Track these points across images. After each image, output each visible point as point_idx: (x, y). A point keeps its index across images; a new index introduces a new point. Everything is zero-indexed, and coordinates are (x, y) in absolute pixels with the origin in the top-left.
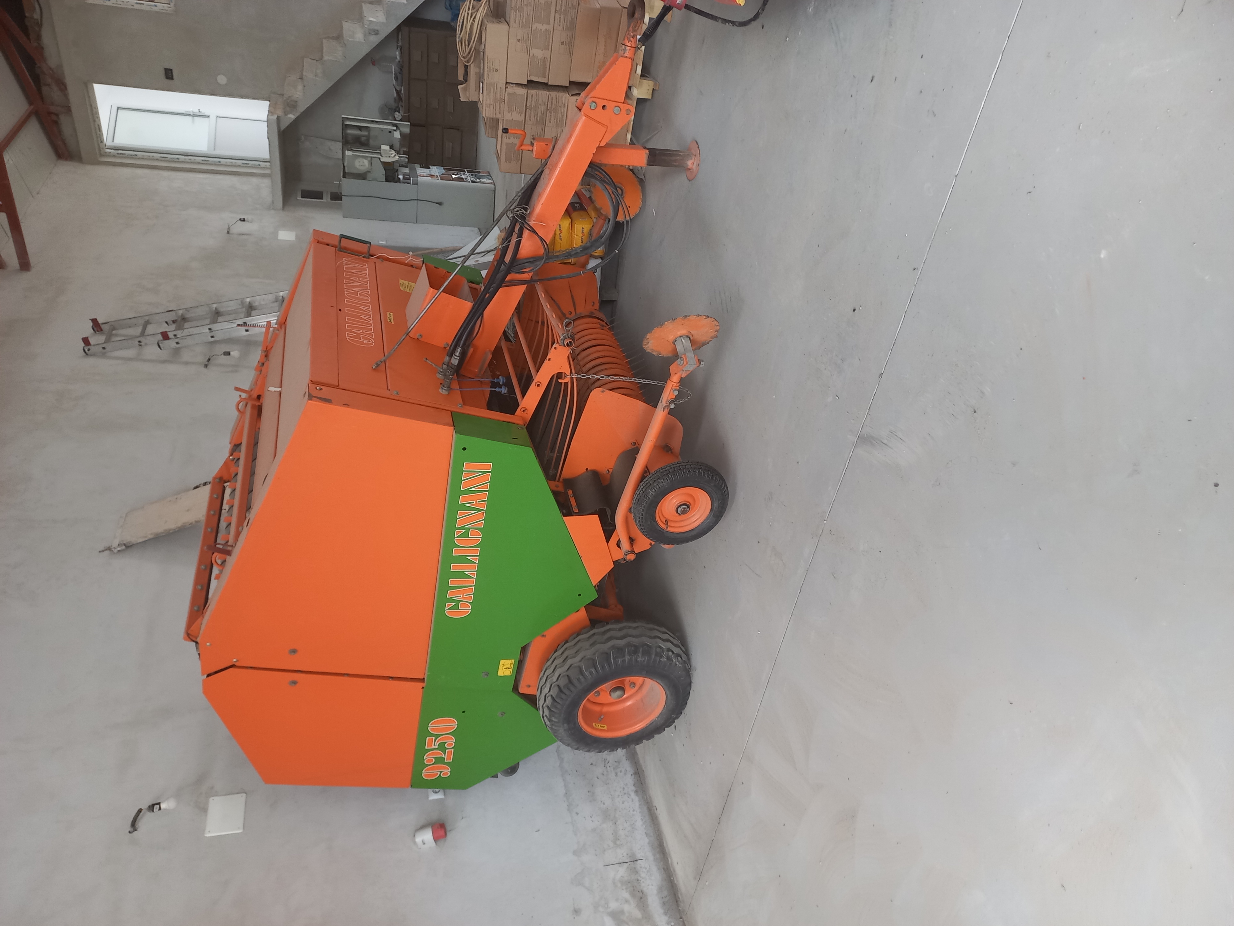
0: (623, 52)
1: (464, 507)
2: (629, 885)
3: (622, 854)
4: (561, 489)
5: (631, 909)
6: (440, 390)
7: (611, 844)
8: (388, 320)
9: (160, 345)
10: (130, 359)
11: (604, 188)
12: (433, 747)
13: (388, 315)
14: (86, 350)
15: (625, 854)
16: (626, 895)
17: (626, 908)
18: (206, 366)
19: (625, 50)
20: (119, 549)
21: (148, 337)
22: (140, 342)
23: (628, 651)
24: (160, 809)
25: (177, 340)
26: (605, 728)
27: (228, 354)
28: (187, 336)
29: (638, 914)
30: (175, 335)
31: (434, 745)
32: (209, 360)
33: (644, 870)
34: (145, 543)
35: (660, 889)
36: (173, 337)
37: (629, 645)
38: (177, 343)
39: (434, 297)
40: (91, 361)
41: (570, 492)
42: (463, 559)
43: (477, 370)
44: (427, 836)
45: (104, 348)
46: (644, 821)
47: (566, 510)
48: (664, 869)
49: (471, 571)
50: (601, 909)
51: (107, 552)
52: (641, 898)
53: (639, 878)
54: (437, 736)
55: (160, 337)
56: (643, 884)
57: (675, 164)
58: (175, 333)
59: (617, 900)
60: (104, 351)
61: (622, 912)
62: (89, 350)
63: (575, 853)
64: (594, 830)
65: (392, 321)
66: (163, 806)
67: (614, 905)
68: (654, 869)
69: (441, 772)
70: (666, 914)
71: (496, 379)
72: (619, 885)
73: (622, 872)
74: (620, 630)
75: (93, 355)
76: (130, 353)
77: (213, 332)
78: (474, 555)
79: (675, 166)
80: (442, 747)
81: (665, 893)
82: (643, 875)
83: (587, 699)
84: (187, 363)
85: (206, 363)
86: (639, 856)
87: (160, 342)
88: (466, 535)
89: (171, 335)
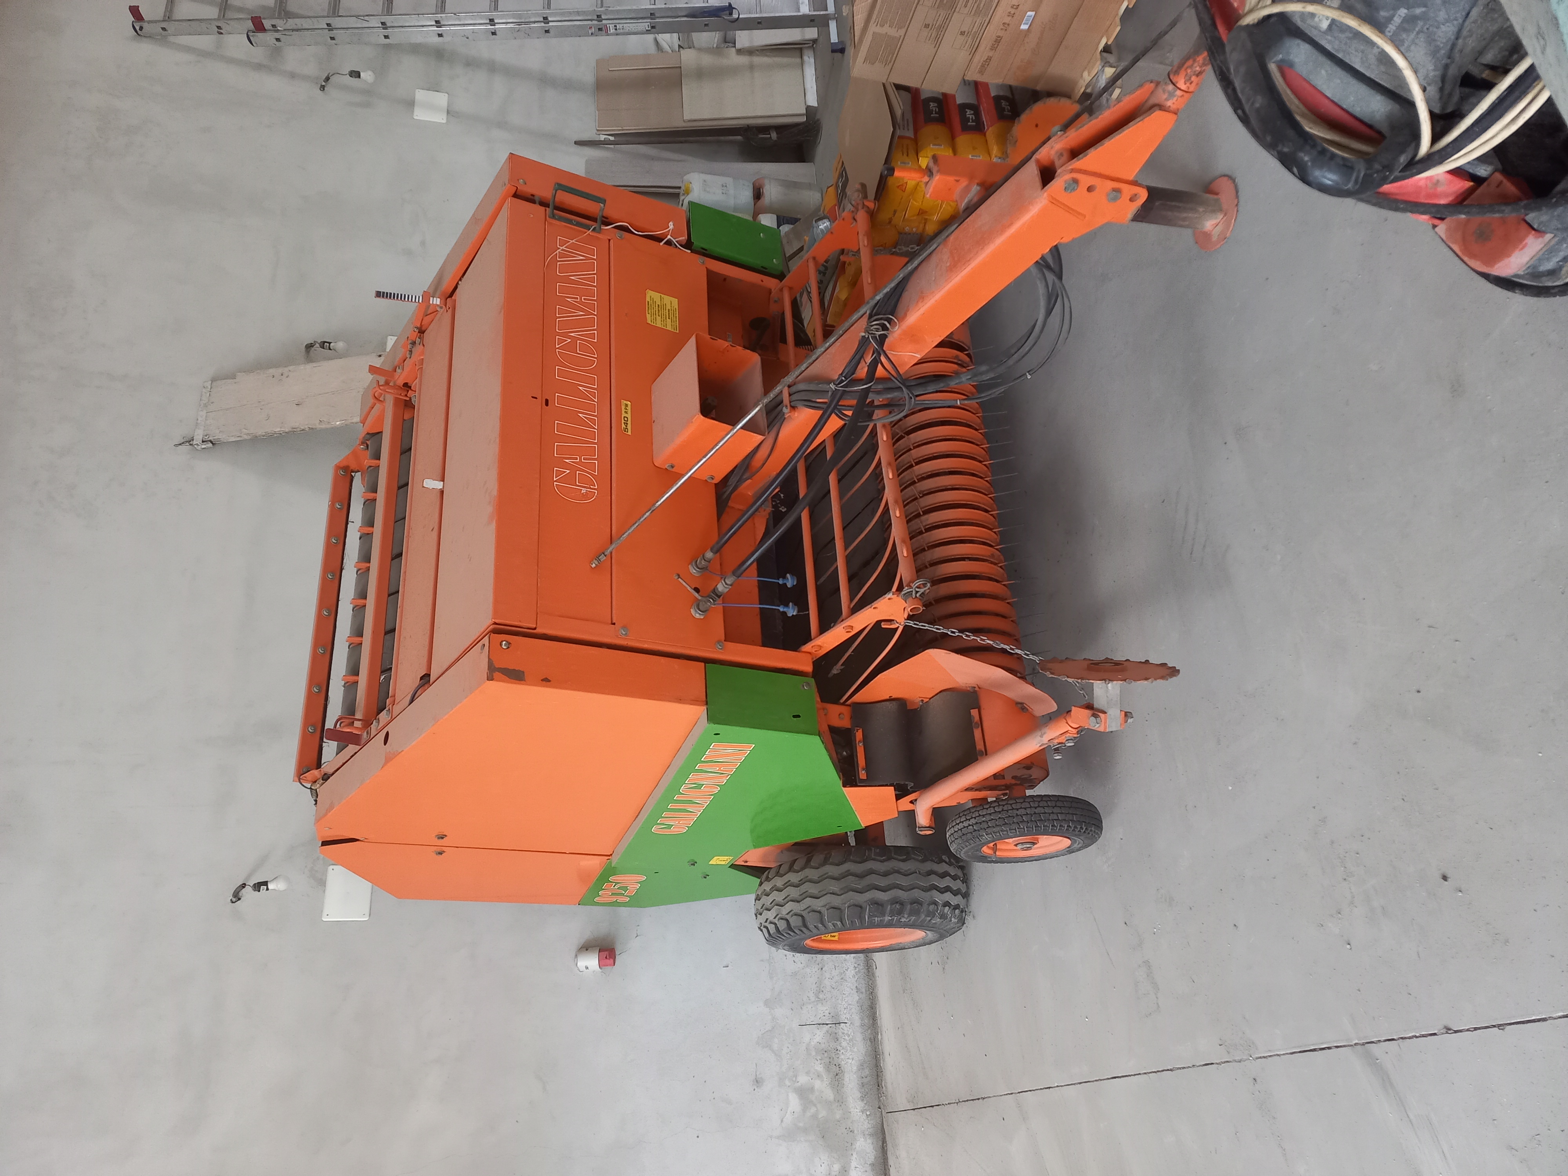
2: (826, 1055)
3: (823, 1011)
4: (845, 722)
5: (823, 1086)
6: (693, 611)
7: (813, 999)
8: (623, 426)
9: (251, 38)
13: (623, 407)
14: (138, 28)
15: (827, 1012)
16: (820, 1068)
17: (818, 1084)
18: (323, 88)
19: (1171, 95)
20: (203, 447)
21: (232, 23)
22: (219, 27)
24: (267, 889)
25: (277, 35)
26: (836, 938)
27: (356, 74)
28: (293, 30)
29: (829, 1094)
30: (273, 26)
32: (327, 79)
33: (846, 1037)
34: (238, 444)
35: (861, 1066)
36: (271, 28)
38: (278, 40)
40: (145, 49)
41: (859, 735)
42: (689, 802)
44: (590, 962)
45: (164, 29)
46: (857, 970)
48: (870, 1039)
49: (696, 809)
50: (787, 1083)
51: (185, 448)
52: (836, 1075)
53: (839, 1048)
55: (250, 25)
56: (842, 1057)
57: (1182, 223)
58: (274, 22)
59: (808, 1073)
60: (164, 33)
61: (812, 1089)
62: (141, 28)
63: (767, 1003)
64: (795, 974)
65: (629, 427)
66: (270, 886)
67: (803, 1079)
68: (859, 1037)
70: (862, 1099)
71: (781, 579)
72: (814, 1053)
73: (819, 1036)
75: (150, 37)
76: (205, 43)
77: (335, 31)
78: (704, 801)
79: (1181, 226)
81: (867, 1072)
82: (844, 1044)
84: (293, 76)
85: (323, 83)
86: (843, 1018)
87: (250, 34)
88: (697, 788)
89: (267, 24)
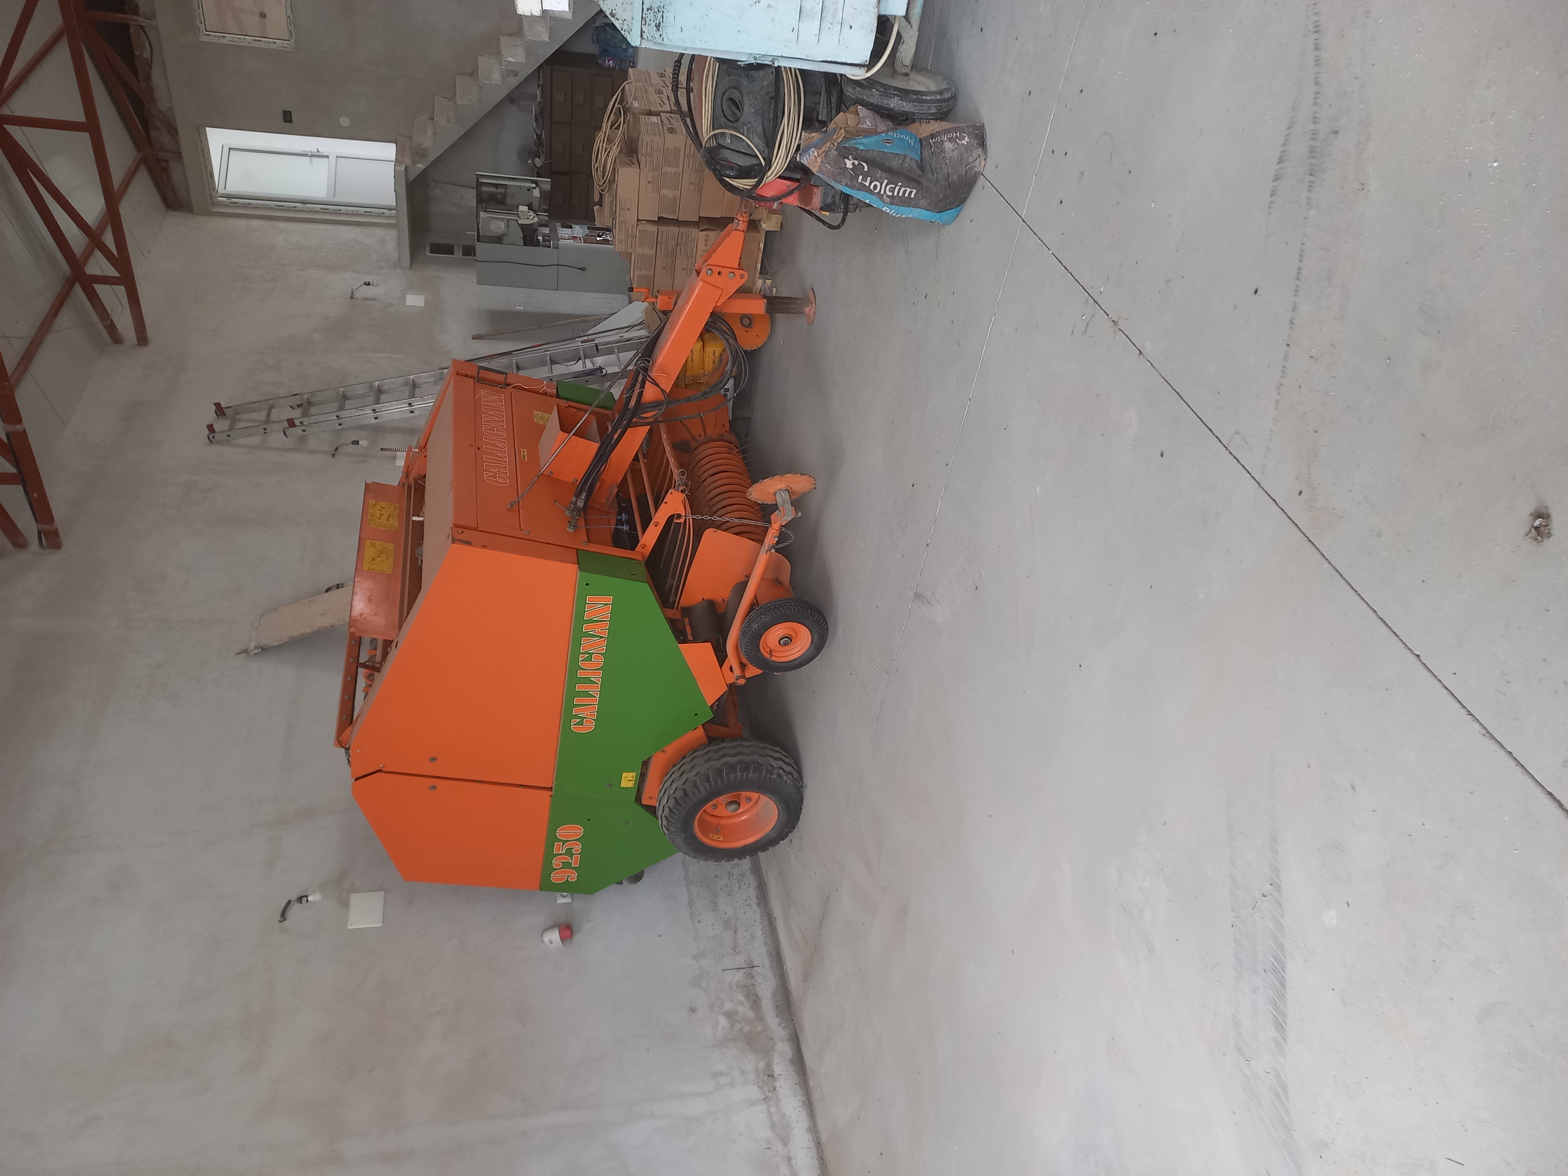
0: (736, 225)
1: (587, 635)
2: (745, 988)
3: (740, 960)
4: (678, 616)
5: (745, 1010)
6: (568, 529)
7: (730, 951)
8: (522, 458)
9: (286, 433)
10: (256, 447)
11: (723, 337)
12: (561, 852)
13: (522, 452)
14: (211, 438)
15: (743, 961)
16: (741, 997)
17: (740, 1009)
18: (333, 455)
19: (738, 224)
20: (256, 652)
21: (273, 424)
22: (265, 429)
23: (740, 768)
24: (307, 901)
25: (303, 428)
26: (721, 839)
27: (357, 443)
28: (314, 423)
29: (751, 1015)
30: (301, 423)
31: (562, 850)
32: (336, 449)
33: (760, 976)
34: (279, 648)
35: (774, 994)
36: (299, 424)
37: (741, 762)
38: (304, 431)
39: (563, 443)
40: (216, 449)
41: (686, 620)
42: (588, 681)
43: (604, 501)
44: (554, 936)
45: (228, 436)
46: (764, 931)
47: (681, 638)
48: (779, 976)
49: (595, 691)
50: (716, 1009)
51: (243, 655)
52: (755, 1002)
53: (755, 983)
54: (564, 842)
55: (286, 424)
56: (758, 989)
57: (793, 311)
58: (301, 420)
59: (732, 1001)
60: (229, 438)
61: (737, 1013)
62: (213, 437)
63: (694, 957)
64: (714, 938)
65: (526, 458)
66: (310, 898)
67: (728, 1006)
68: (770, 975)
69: (568, 877)
70: (778, 1016)
71: (619, 516)
72: (735, 988)
73: (739, 976)
74: (734, 748)
75: (218, 443)
76: (255, 440)
77: (341, 420)
78: (597, 678)
79: (794, 313)
80: (569, 852)
81: (779, 998)
82: (759, 980)
83: (703, 809)
84: (313, 452)
85: (334, 452)
86: (756, 963)
87: (286, 430)
88: (589, 659)
89: (297, 422)
